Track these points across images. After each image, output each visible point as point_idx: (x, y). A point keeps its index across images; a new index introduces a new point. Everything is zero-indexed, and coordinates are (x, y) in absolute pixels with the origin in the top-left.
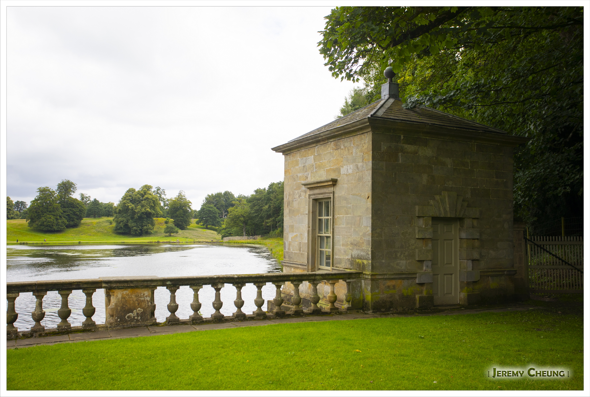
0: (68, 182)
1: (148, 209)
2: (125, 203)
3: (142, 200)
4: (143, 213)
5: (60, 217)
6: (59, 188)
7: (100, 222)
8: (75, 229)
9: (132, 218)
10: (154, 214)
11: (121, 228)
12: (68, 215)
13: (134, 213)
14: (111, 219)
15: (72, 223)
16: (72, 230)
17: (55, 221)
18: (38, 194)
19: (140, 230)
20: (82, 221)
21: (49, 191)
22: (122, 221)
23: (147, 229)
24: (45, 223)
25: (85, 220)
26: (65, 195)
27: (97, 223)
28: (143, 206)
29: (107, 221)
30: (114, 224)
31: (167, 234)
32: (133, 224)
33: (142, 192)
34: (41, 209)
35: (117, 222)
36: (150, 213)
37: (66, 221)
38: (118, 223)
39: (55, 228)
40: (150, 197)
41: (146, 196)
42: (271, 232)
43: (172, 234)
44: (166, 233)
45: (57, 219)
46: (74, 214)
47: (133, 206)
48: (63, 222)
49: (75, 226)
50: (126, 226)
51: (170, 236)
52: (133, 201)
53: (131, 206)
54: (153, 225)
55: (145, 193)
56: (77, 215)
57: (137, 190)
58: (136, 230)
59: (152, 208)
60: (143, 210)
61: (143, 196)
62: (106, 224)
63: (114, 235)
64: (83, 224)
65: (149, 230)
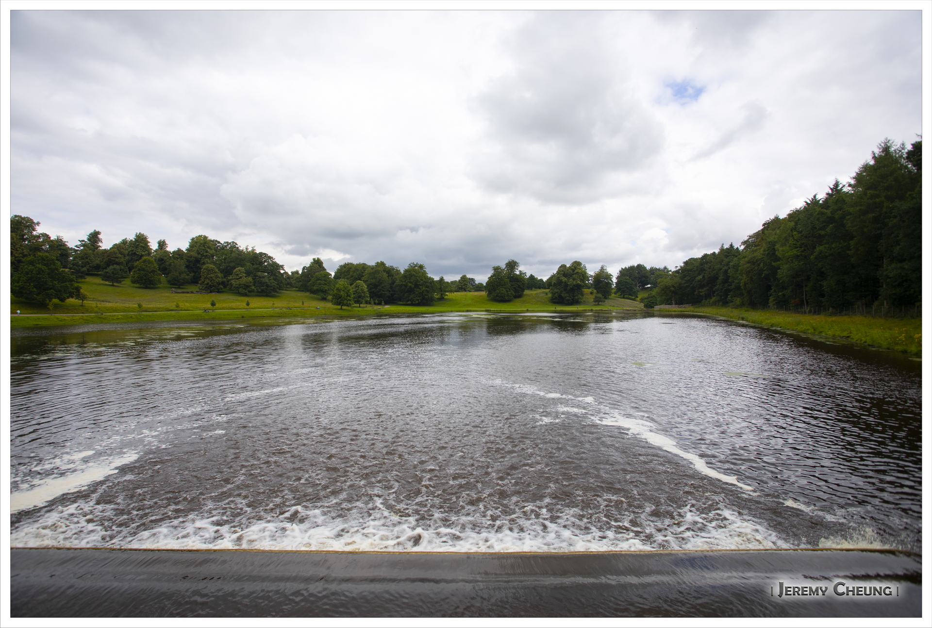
0: (513, 261)
1: (579, 282)
2: (558, 277)
3: (573, 274)
4: (574, 285)
5: (509, 289)
6: (506, 266)
7: (537, 294)
8: (520, 299)
9: (565, 290)
10: (583, 286)
11: (556, 298)
12: (514, 288)
13: (566, 285)
14: (547, 291)
15: (517, 294)
16: (518, 300)
17: (506, 293)
18: (493, 272)
19: (572, 299)
20: (525, 293)
21: (500, 269)
22: (557, 292)
23: (578, 299)
24: (499, 295)
25: (527, 292)
26: (511, 272)
27: (536, 294)
28: (574, 279)
29: (543, 292)
30: (550, 295)
31: (597, 303)
32: (566, 295)
33: (573, 268)
34: (496, 283)
35: (552, 293)
36: (580, 285)
37: (513, 293)
38: (554, 294)
39: (506, 298)
40: (580, 271)
41: (576, 271)
42: (704, 301)
43: (600, 303)
44: (595, 302)
45: (507, 291)
46: (519, 287)
47: (566, 279)
48: (511, 294)
49: (520, 296)
50: (560, 296)
51: (598, 305)
52: (565, 275)
53: (564, 279)
54: (582, 295)
55: (575, 268)
56: (521, 288)
57: (568, 266)
58: (569, 300)
59: (583, 280)
60: (575, 283)
61: (573, 271)
62: (543, 295)
63: (551, 304)
64: (525, 295)
65: (579, 300)
